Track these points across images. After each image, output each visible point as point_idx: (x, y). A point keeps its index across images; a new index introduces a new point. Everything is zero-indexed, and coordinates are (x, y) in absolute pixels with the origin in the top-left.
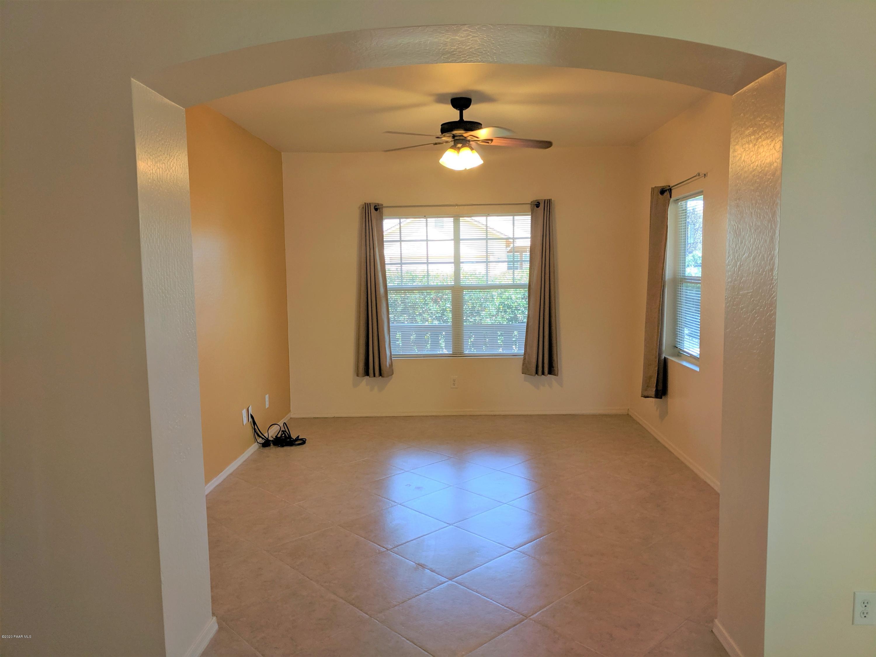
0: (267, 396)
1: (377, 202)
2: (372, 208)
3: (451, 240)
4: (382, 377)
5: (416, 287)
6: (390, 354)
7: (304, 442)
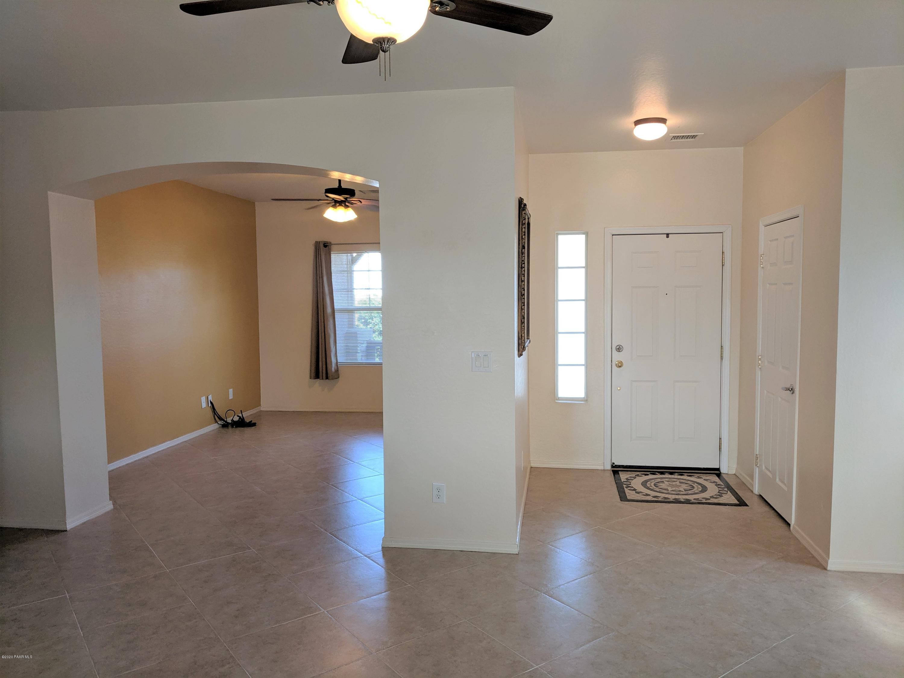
0: (231, 391)
1: (326, 241)
2: (322, 246)
3: (380, 271)
4: (329, 379)
5: (360, 308)
6: (336, 361)
7: (254, 425)
